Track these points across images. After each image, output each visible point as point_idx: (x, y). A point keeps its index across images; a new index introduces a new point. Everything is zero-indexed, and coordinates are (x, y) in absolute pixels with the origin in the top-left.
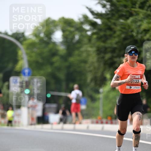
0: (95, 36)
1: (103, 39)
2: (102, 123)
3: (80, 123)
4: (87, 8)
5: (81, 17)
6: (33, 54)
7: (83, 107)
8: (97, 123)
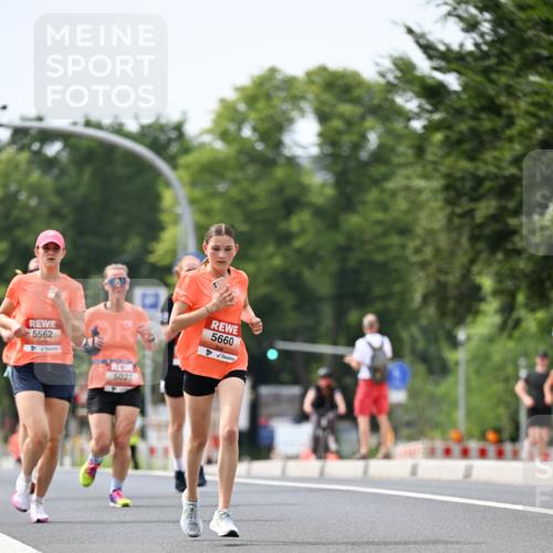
0: (438, 137)
1: (467, 146)
2: (465, 453)
3: (387, 456)
4: (410, 31)
5: (387, 64)
6: (216, 204)
7: (397, 396)
8: (448, 453)
